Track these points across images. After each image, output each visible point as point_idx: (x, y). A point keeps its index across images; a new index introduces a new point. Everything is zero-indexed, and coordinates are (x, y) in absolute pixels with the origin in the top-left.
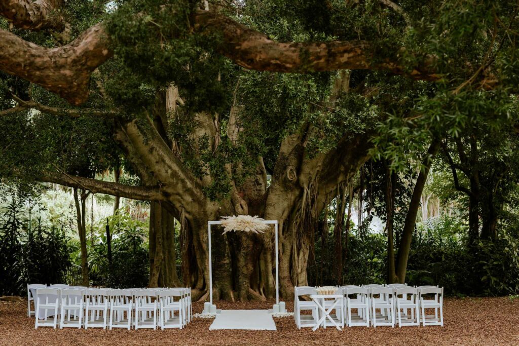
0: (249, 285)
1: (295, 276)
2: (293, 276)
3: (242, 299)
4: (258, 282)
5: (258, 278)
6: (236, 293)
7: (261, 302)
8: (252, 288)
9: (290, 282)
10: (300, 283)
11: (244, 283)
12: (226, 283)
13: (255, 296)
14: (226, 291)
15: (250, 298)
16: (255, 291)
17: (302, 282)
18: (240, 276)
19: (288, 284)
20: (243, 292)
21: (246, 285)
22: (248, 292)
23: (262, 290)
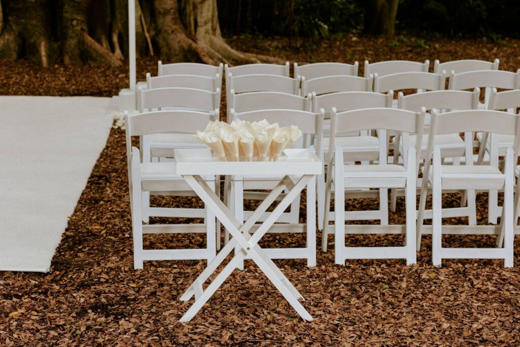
0: (85, 27)
1: (189, 8)
2: (185, 8)
3: (67, 60)
4: (108, 20)
5: (109, 10)
6: (56, 46)
7: (109, 67)
8: (92, 35)
9: (179, 21)
10: (199, 24)
11: (75, 22)
12: (34, 22)
13: (97, 52)
14: (32, 41)
15: (85, 56)
16: (99, 41)
17: (206, 23)
18: (66, 7)
19: (174, 27)
20: (72, 42)
21: (79, 28)
22: (81, 43)
23: (115, 39)
